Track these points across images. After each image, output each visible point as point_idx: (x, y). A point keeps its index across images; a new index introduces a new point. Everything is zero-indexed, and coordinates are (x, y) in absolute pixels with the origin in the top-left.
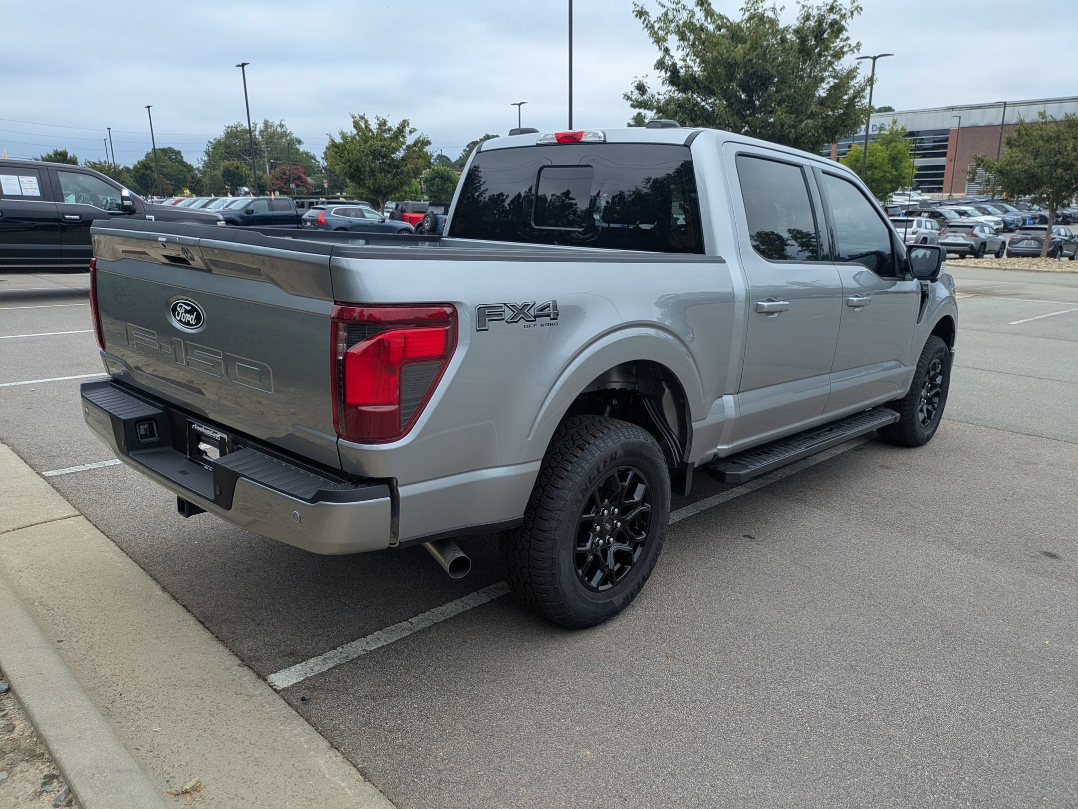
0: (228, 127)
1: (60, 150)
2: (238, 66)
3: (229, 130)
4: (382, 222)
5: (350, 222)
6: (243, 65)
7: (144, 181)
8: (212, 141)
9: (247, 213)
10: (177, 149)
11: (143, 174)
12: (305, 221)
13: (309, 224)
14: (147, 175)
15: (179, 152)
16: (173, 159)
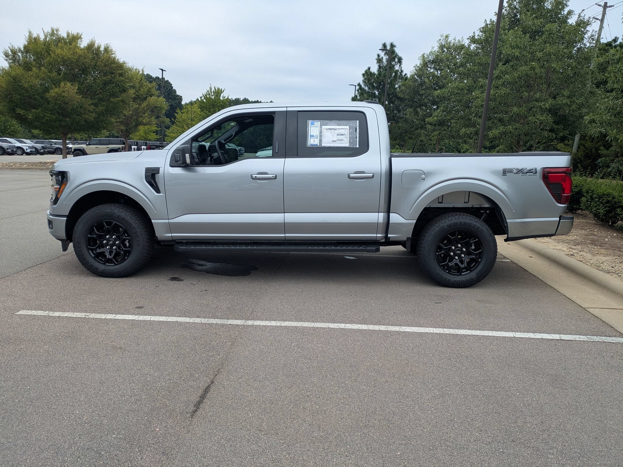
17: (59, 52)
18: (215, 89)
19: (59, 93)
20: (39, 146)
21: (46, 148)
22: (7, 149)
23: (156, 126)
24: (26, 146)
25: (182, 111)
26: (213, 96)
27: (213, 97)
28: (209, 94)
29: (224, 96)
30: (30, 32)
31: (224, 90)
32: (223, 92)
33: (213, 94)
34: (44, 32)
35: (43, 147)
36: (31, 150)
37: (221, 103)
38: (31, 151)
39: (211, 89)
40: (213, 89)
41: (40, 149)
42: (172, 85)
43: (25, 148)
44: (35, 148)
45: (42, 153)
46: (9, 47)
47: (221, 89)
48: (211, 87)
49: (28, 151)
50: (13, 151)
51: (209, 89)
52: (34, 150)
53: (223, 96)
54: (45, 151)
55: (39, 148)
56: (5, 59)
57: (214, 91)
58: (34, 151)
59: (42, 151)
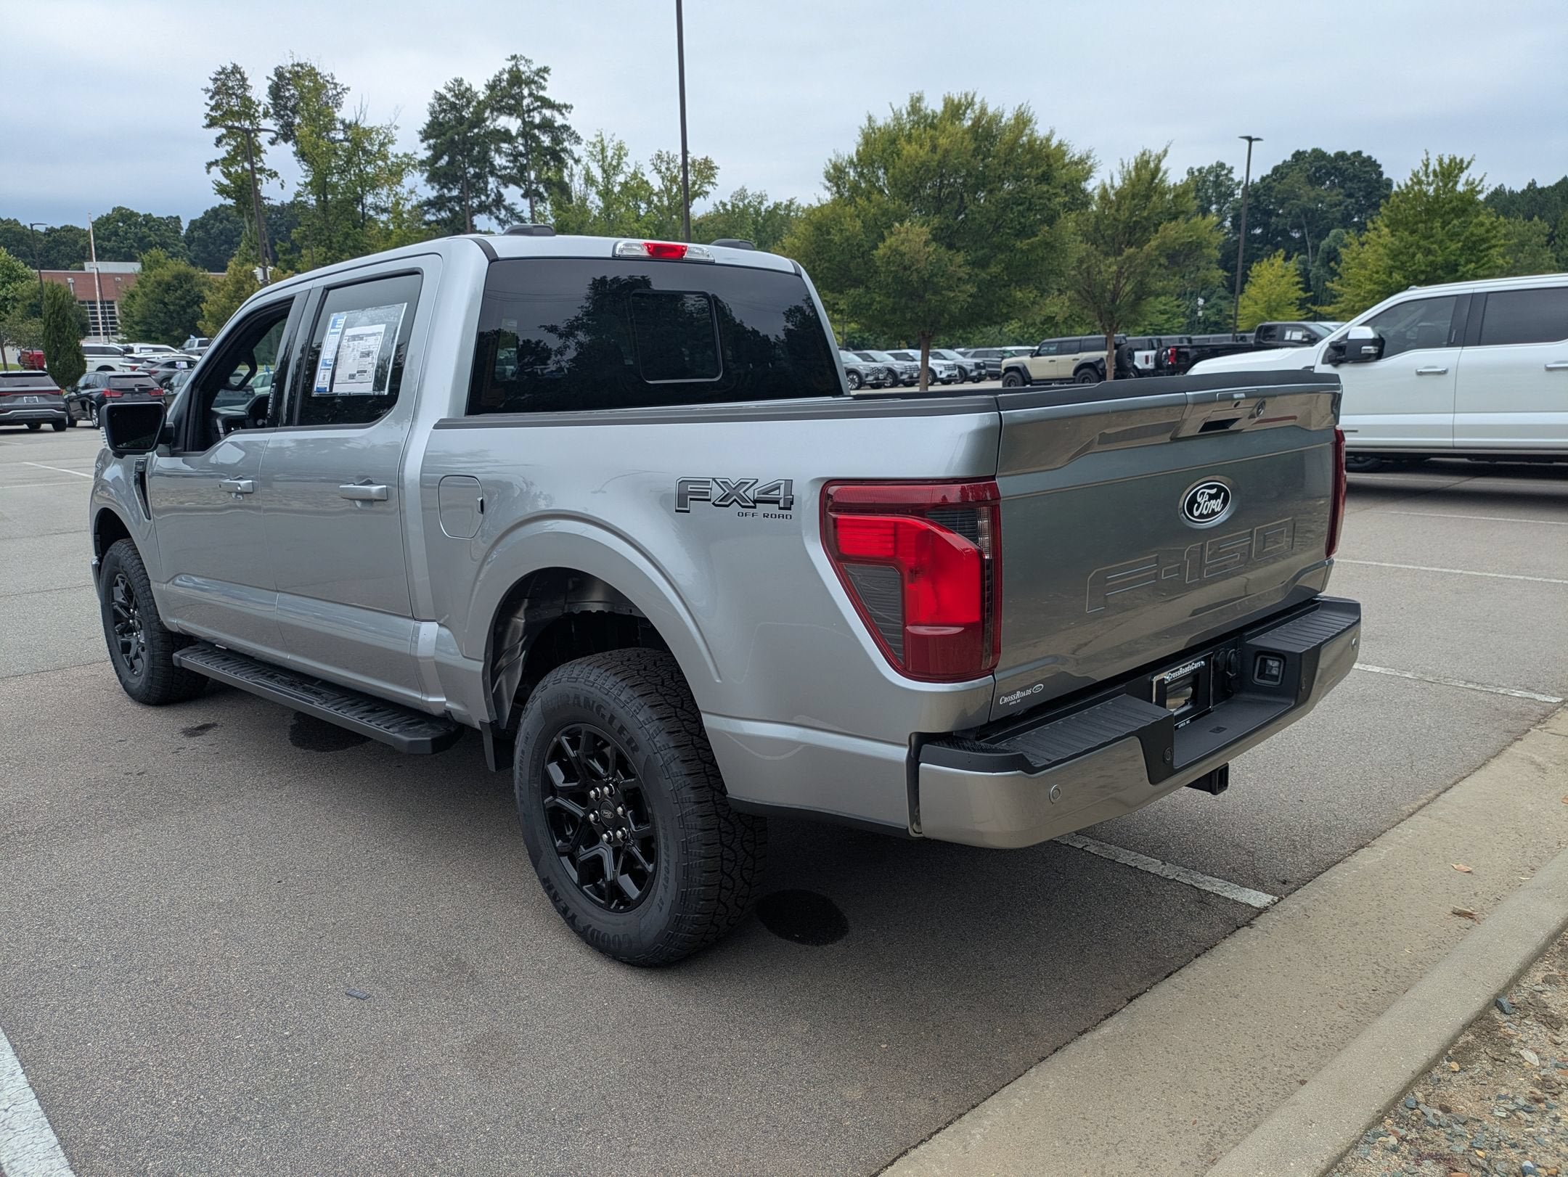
17: (913, 153)
18: (1441, 163)
19: (893, 247)
20: (968, 362)
21: (984, 368)
22: (902, 373)
23: (1300, 289)
24: (940, 365)
25: (1363, 239)
26: (1429, 184)
27: (1431, 190)
28: (1420, 182)
29: (1471, 179)
30: (870, 118)
31: (1469, 163)
32: (1467, 167)
33: (1431, 178)
34: (893, 110)
35: (978, 366)
36: (950, 373)
37: (1455, 204)
38: (949, 376)
39: (1427, 166)
40: (1434, 165)
41: (972, 371)
42: (1380, 166)
43: (937, 369)
44: (960, 368)
45: (974, 377)
46: (830, 160)
47: (1462, 161)
48: (1428, 159)
49: (944, 376)
50: (911, 377)
51: (1418, 166)
52: (956, 372)
53: (1467, 180)
54: (980, 374)
55: (969, 368)
56: (827, 188)
57: (1435, 171)
58: (956, 376)
59: (974, 374)
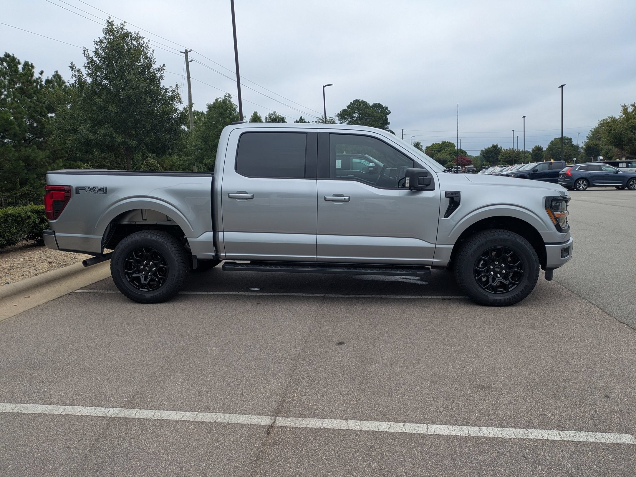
0: (602, 121)
1: (495, 144)
2: (560, 87)
3: (602, 122)
4: (616, 173)
5: (590, 174)
6: (562, 86)
7: (536, 157)
8: (593, 130)
9: (533, 172)
10: (569, 137)
11: (537, 153)
12: (561, 174)
13: (561, 176)
14: (539, 154)
15: (571, 139)
16: (566, 143)
